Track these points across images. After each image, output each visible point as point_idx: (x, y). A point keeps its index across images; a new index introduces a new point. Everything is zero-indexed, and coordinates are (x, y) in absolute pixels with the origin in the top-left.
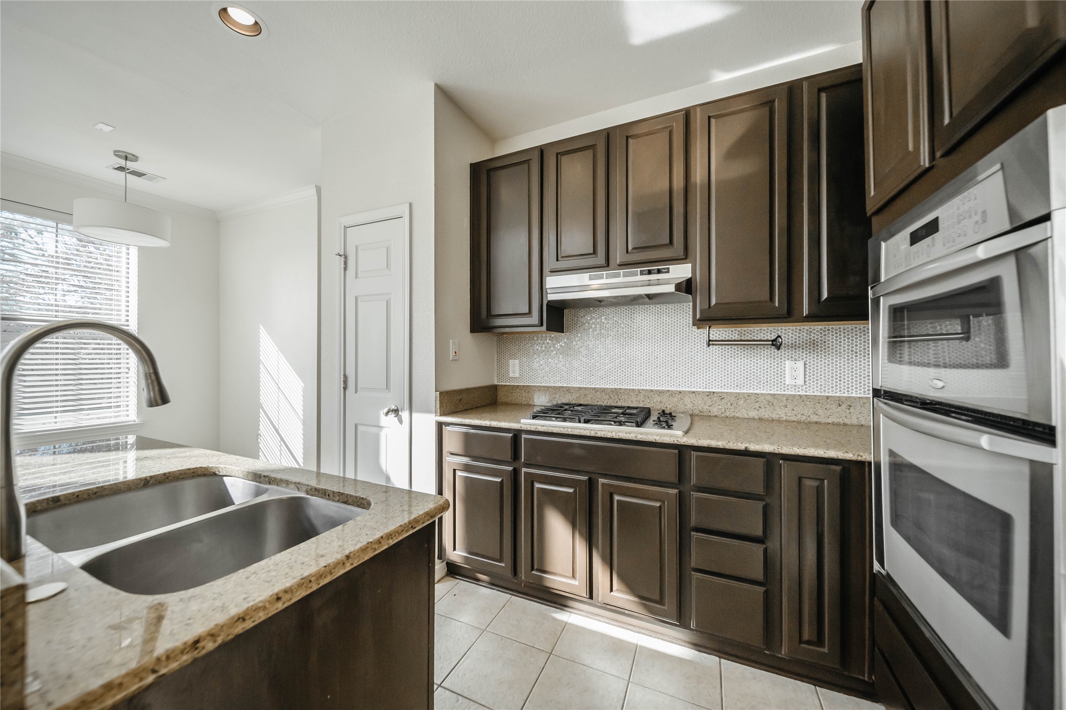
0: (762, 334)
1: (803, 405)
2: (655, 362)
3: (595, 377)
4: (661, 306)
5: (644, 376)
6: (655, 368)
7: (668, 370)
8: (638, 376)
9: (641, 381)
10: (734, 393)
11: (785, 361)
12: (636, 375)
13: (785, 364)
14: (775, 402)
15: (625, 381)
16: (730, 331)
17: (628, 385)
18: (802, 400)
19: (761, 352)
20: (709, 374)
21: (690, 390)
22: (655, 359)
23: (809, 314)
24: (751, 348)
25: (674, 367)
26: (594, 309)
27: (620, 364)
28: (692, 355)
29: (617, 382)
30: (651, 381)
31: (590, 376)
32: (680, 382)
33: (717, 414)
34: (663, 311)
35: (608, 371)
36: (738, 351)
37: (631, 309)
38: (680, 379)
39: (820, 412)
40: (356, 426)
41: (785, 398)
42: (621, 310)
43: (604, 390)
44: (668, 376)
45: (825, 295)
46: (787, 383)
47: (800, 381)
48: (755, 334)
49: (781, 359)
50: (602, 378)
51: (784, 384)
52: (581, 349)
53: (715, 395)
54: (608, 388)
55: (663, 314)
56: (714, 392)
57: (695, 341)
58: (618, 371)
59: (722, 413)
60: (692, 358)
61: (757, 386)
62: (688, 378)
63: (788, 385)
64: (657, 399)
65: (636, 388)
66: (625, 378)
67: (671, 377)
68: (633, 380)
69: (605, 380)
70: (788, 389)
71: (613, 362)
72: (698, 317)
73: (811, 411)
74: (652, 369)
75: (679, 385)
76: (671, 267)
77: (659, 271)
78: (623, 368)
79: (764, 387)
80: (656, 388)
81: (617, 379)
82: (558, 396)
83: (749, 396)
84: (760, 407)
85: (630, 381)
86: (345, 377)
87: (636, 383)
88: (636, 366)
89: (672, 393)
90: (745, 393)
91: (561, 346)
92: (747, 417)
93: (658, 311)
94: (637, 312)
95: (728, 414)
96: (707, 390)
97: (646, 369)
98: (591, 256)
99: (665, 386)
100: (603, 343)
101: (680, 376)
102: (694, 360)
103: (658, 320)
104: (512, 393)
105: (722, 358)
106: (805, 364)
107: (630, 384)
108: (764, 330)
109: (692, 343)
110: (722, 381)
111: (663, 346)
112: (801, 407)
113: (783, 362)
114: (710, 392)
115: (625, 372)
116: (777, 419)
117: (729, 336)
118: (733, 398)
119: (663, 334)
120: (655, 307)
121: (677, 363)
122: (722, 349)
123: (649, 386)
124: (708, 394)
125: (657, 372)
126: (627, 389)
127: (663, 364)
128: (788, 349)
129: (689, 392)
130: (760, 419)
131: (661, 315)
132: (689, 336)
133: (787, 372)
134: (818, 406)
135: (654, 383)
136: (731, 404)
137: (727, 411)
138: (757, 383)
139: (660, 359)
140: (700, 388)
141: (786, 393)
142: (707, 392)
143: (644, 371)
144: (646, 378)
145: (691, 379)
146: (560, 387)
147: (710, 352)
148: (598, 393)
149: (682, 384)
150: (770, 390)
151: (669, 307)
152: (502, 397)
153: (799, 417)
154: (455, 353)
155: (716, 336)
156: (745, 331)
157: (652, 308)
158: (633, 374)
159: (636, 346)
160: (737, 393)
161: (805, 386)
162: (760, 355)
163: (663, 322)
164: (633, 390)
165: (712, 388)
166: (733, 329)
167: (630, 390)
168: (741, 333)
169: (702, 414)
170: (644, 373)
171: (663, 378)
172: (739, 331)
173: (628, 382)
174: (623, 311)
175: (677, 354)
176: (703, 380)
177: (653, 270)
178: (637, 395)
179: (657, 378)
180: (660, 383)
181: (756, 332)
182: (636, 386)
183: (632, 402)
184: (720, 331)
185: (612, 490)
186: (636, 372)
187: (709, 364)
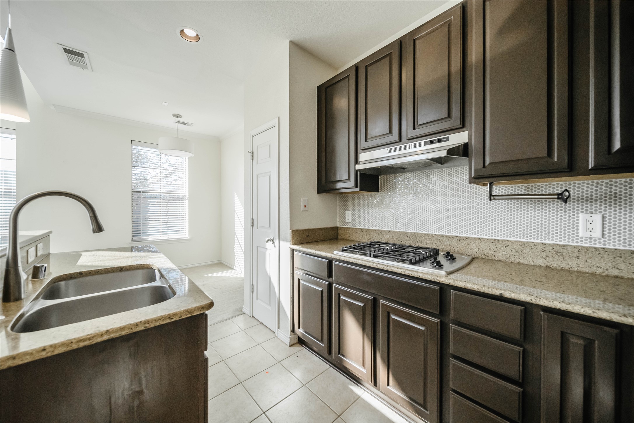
0: (551, 189)
1: (600, 257)
2: (446, 214)
3: (400, 224)
4: (451, 169)
5: (437, 224)
6: (446, 218)
7: (458, 220)
8: (433, 224)
9: (435, 228)
10: (520, 241)
11: (578, 213)
12: (431, 223)
13: (578, 217)
14: (565, 252)
15: (422, 227)
16: (516, 187)
17: (424, 231)
18: (598, 253)
19: (549, 205)
20: (495, 224)
21: (477, 236)
22: (446, 211)
23: (595, 166)
24: (539, 201)
25: (463, 217)
26: (399, 175)
27: (419, 214)
28: (478, 208)
29: (416, 228)
30: (443, 228)
31: (397, 223)
32: (467, 230)
33: (501, 259)
34: (454, 172)
35: (409, 219)
36: (524, 204)
37: (427, 173)
38: (467, 227)
39: (622, 266)
40: (257, 247)
41: (577, 250)
42: (419, 173)
43: (406, 234)
44: (457, 224)
45: (617, 145)
46: (580, 235)
47: (597, 233)
48: (543, 189)
49: (574, 212)
50: (405, 225)
51: (577, 236)
52: (390, 204)
53: (500, 242)
54: (408, 232)
55: (454, 175)
56: (498, 240)
57: (481, 196)
58: (417, 220)
59: (507, 259)
60: (478, 211)
61: (545, 237)
62: (475, 227)
63: (582, 237)
64: (447, 242)
65: (431, 233)
66: (422, 225)
67: (460, 226)
68: (428, 227)
69: (407, 226)
70: (582, 241)
71: (413, 213)
72: (473, 175)
73: (610, 265)
74: (444, 219)
75: (467, 232)
76: (450, 136)
77: (439, 141)
78: (421, 218)
79: (553, 237)
80: (447, 234)
81: (416, 226)
82: (375, 236)
83: (535, 245)
84: (547, 256)
85: (426, 228)
86: (253, 219)
87: (430, 230)
88: (431, 216)
89: (460, 239)
90: (531, 242)
91: (377, 201)
92: (532, 264)
93: (449, 173)
94: (431, 174)
95: (512, 259)
96: (493, 238)
97: (439, 219)
98: (388, 135)
99: (455, 233)
100: (406, 199)
101: (467, 225)
102: (481, 212)
103: (449, 180)
104: (346, 233)
105: (508, 211)
106: (603, 217)
107: (426, 230)
108: (554, 185)
109: (479, 198)
110: (507, 230)
111: (453, 201)
112: (597, 259)
113: (576, 215)
114: (495, 240)
115: (422, 221)
116: (567, 268)
117: (515, 191)
118: (518, 247)
119: (453, 191)
120: (447, 169)
121: (465, 214)
122: (508, 203)
123: (441, 232)
124: (493, 241)
125: (448, 222)
126: (423, 234)
127: (453, 215)
128: (582, 202)
129: (475, 238)
130: (547, 267)
131: (451, 176)
132: (476, 192)
133: (580, 225)
134: (619, 260)
135: (446, 230)
136: (516, 252)
137: (512, 257)
138: (545, 234)
139: (451, 211)
140: (486, 235)
141: (579, 244)
142: (492, 239)
143: (437, 220)
144: (439, 226)
145: (478, 228)
146: (376, 230)
147: (496, 205)
148: (402, 235)
149: (470, 231)
150: (560, 241)
151: (458, 169)
152: (341, 235)
153: (594, 269)
154: (305, 206)
155: (502, 192)
156: (532, 186)
157: (444, 171)
158: (428, 222)
159: (431, 201)
160: (522, 242)
161: (603, 239)
162: (549, 208)
163: (453, 182)
164: (428, 234)
165: (498, 236)
166: (520, 185)
167: (425, 234)
168: (528, 188)
169: (487, 258)
170: (437, 222)
171: (453, 227)
172: (526, 187)
173: (424, 229)
174: (421, 174)
175: (465, 207)
176: (489, 229)
177: (435, 140)
178: (430, 238)
179: (448, 226)
180: (450, 230)
181: (545, 187)
182: (430, 232)
183: (427, 244)
184: (506, 187)
185: (388, 310)
186: (431, 221)
187: (495, 216)
